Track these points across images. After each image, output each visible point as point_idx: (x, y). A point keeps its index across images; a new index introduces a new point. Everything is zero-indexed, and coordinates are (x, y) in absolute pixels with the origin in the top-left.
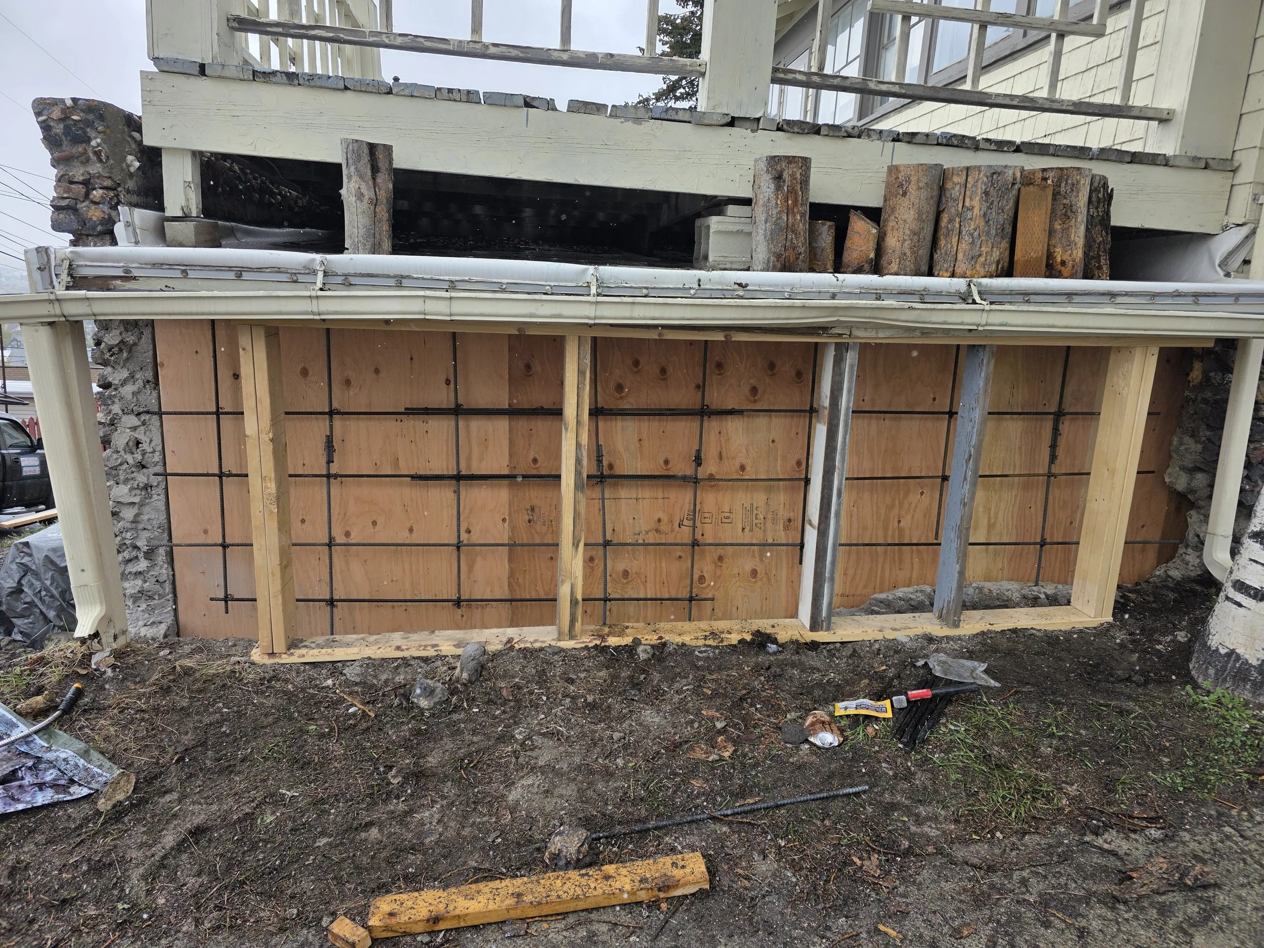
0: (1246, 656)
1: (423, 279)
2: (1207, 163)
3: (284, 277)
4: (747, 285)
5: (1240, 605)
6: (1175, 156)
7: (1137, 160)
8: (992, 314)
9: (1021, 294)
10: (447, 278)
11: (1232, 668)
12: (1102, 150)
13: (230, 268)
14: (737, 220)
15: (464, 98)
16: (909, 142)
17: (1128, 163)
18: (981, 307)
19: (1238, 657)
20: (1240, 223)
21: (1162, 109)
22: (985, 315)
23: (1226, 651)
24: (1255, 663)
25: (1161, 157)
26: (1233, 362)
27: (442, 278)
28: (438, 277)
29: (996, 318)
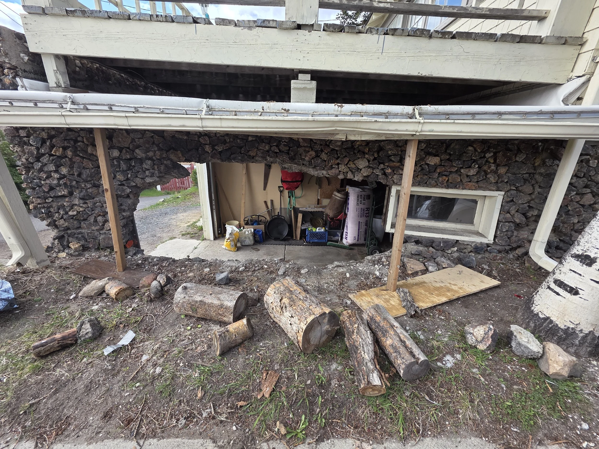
0: (557, 322)
1: (121, 106)
2: (566, 40)
3: (56, 105)
4: (288, 110)
5: (558, 294)
6: (547, 37)
7: (523, 40)
8: (425, 125)
9: (444, 114)
10: (133, 106)
11: (545, 327)
12: (503, 35)
13: (30, 101)
14: (303, 82)
15: (164, 19)
16: (393, 35)
17: (518, 42)
18: (419, 121)
19: (551, 322)
20: (581, 75)
21: (542, 11)
22: (420, 126)
23: (543, 316)
24: (563, 327)
25: (538, 38)
26: (562, 155)
27: (130, 106)
28: (128, 105)
29: (427, 128)
